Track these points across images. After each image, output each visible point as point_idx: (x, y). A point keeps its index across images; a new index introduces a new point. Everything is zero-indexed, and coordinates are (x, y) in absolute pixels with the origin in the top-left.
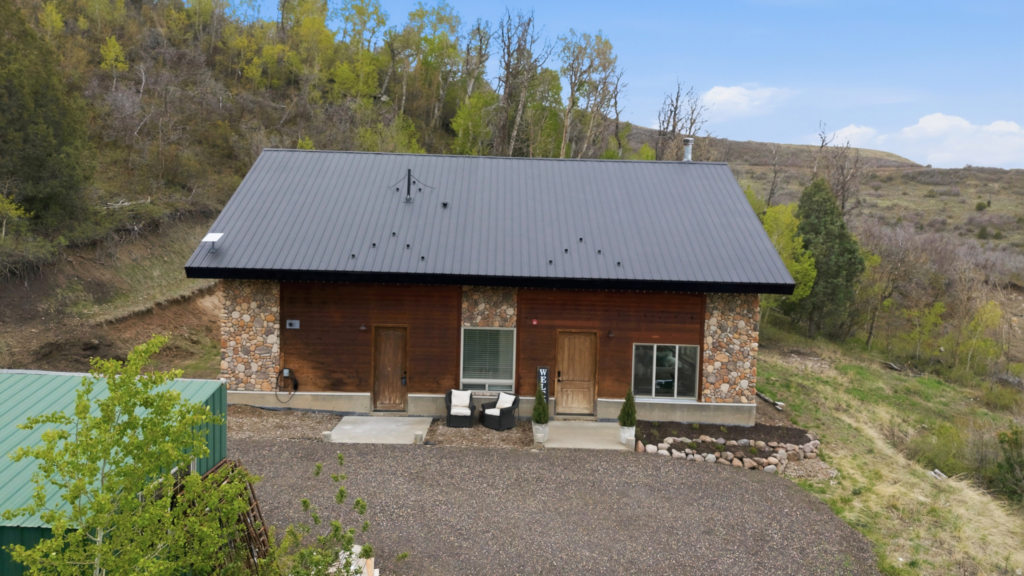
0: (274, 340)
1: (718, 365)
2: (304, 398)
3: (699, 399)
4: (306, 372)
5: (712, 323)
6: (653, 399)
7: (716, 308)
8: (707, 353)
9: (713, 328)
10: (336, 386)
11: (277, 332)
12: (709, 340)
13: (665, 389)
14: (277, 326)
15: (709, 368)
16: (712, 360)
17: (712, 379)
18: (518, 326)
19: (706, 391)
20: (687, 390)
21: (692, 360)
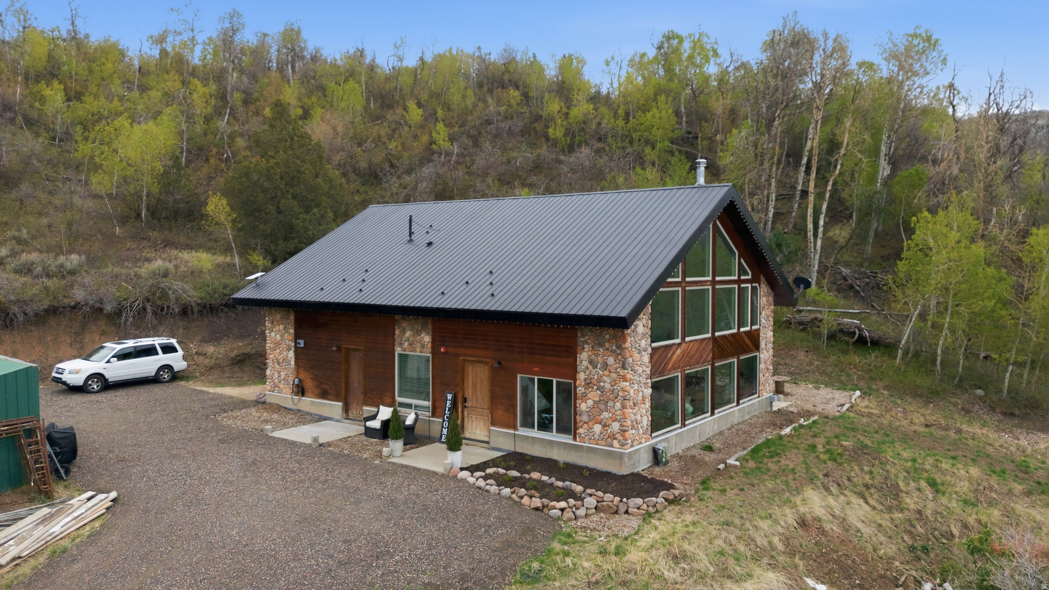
0: (291, 354)
1: (590, 403)
2: (307, 403)
3: (575, 439)
4: (307, 382)
5: (583, 358)
6: (535, 433)
7: (586, 343)
8: (580, 390)
9: (585, 363)
10: (324, 395)
11: (293, 349)
12: (581, 376)
13: (545, 426)
14: (293, 344)
15: (583, 406)
16: (585, 397)
17: (585, 418)
18: (433, 353)
19: (581, 431)
20: (563, 429)
21: (568, 394)
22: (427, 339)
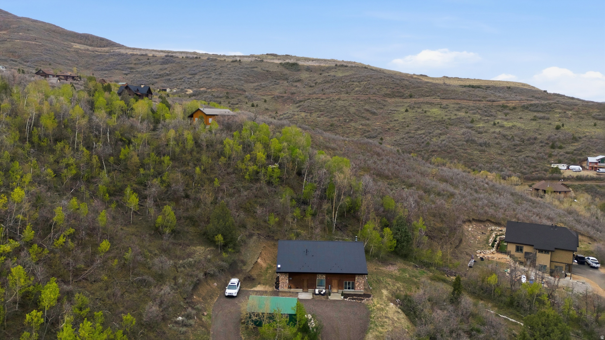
0: (287, 281)
2: (292, 290)
4: (292, 286)
5: (356, 278)
6: (347, 290)
7: (357, 276)
10: (297, 288)
12: (356, 281)
13: (349, 288)
14: (288, 279)
16: (356, 284)
17: (357, 287)
18: (326, 279)
19: (356, 289)
20: (353, 288)
21: (353, 284)
22: (324, 276)
